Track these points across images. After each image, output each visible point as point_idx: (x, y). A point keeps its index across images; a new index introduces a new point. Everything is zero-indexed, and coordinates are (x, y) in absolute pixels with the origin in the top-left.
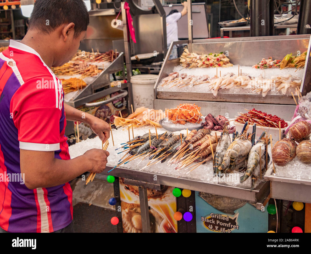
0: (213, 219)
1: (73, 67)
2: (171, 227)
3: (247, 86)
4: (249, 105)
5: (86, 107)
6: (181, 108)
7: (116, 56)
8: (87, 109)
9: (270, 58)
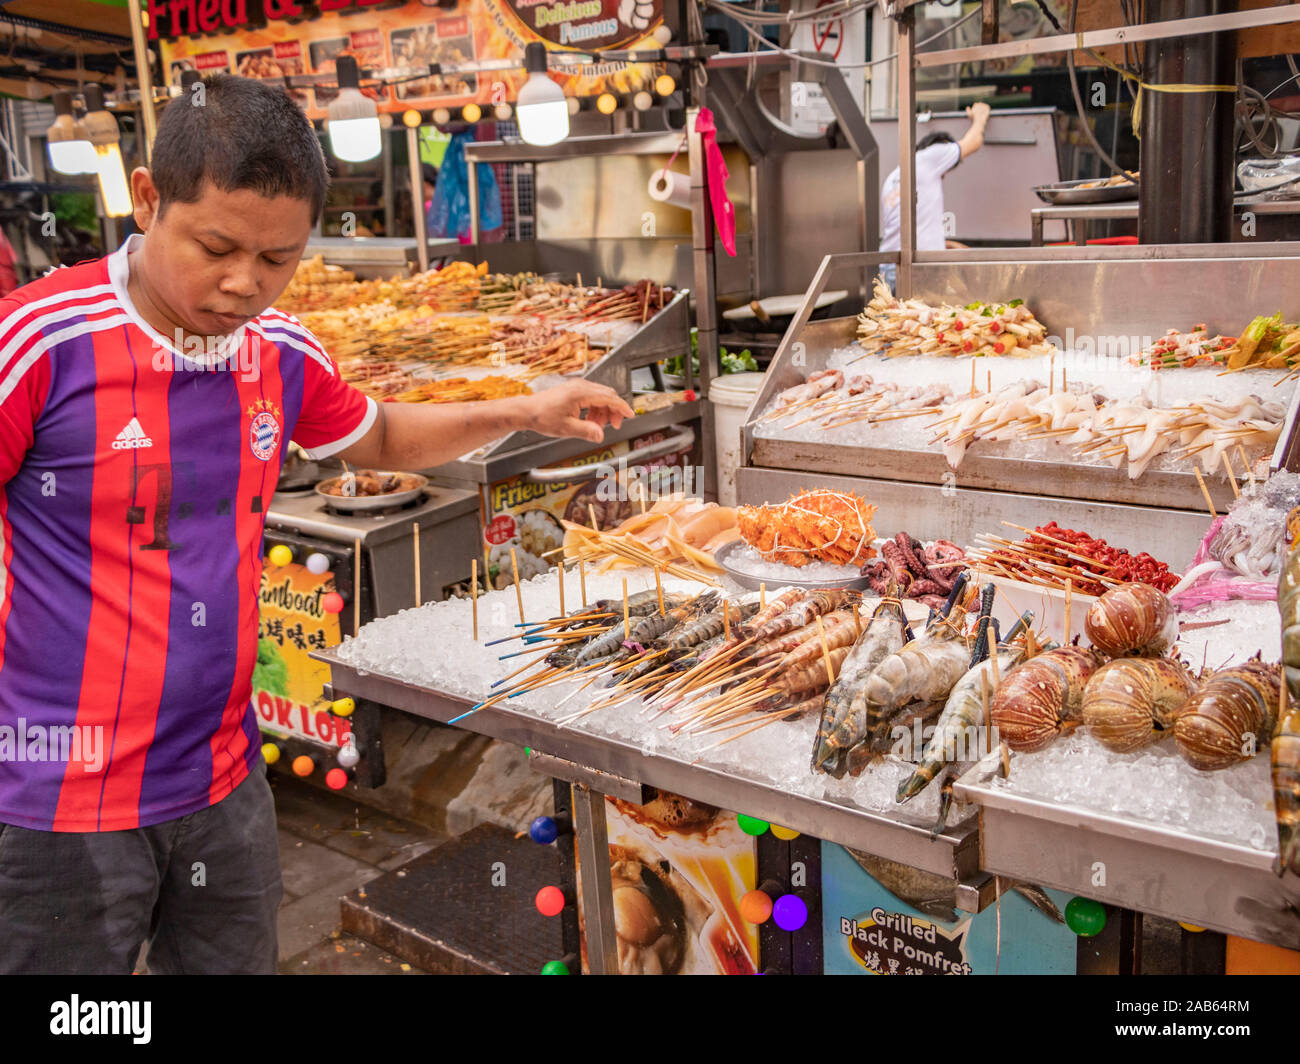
0: (880, 932)
1: (503, 339)
2: (737, 943)
3: (1075, 435)
4: (1076, 507)
5: (532, 484)
6: (797, 504)
7: (662, 302)
8: (538, 489)
9: (1200, 329)
